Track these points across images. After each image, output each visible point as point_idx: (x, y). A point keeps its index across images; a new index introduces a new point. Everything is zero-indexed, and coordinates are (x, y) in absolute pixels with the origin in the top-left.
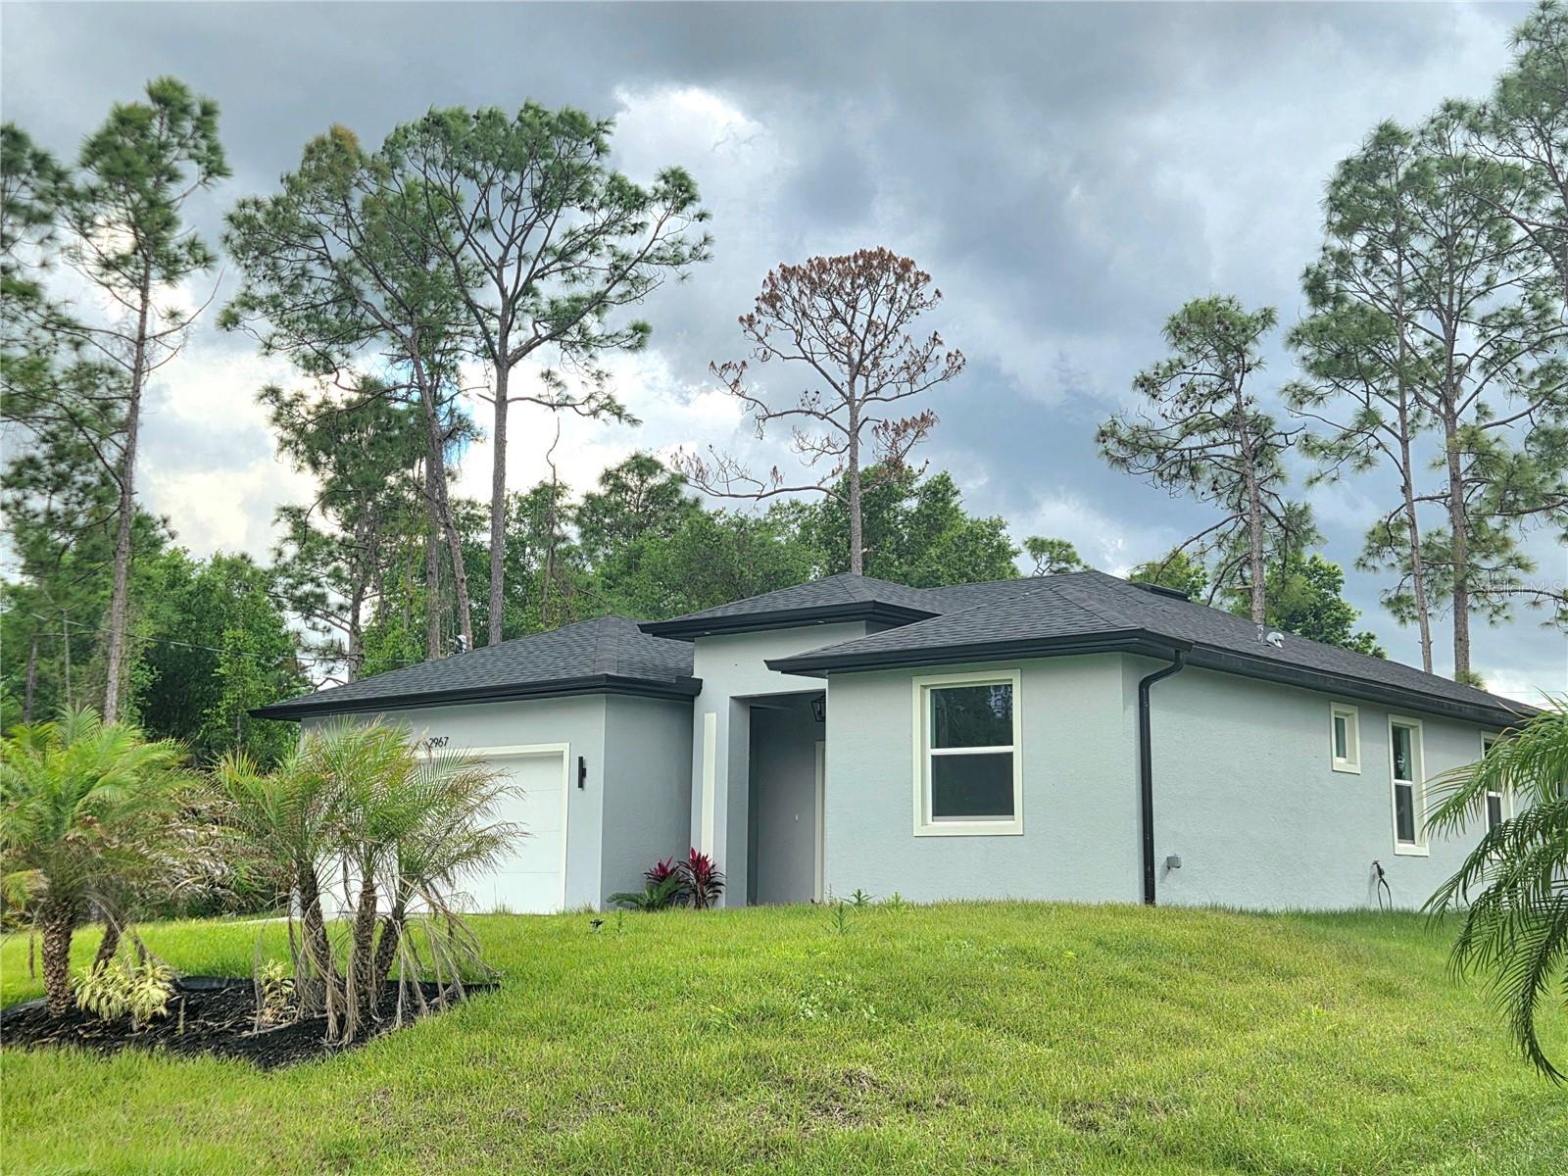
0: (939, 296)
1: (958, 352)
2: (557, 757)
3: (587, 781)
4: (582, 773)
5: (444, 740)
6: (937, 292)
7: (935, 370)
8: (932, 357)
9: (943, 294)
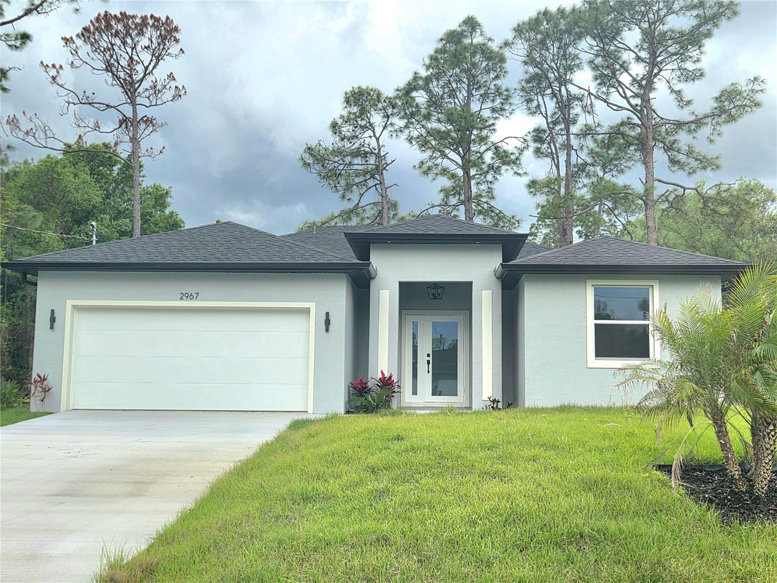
0: (183, 52)
1: (183, 87)
2: (307, 311)
3: (331, 327)
4: (328, 322)
5: (195, 295)
6: (181, 50)
7: (168, 95)
8: (168, 87)
9: (185, 51)
